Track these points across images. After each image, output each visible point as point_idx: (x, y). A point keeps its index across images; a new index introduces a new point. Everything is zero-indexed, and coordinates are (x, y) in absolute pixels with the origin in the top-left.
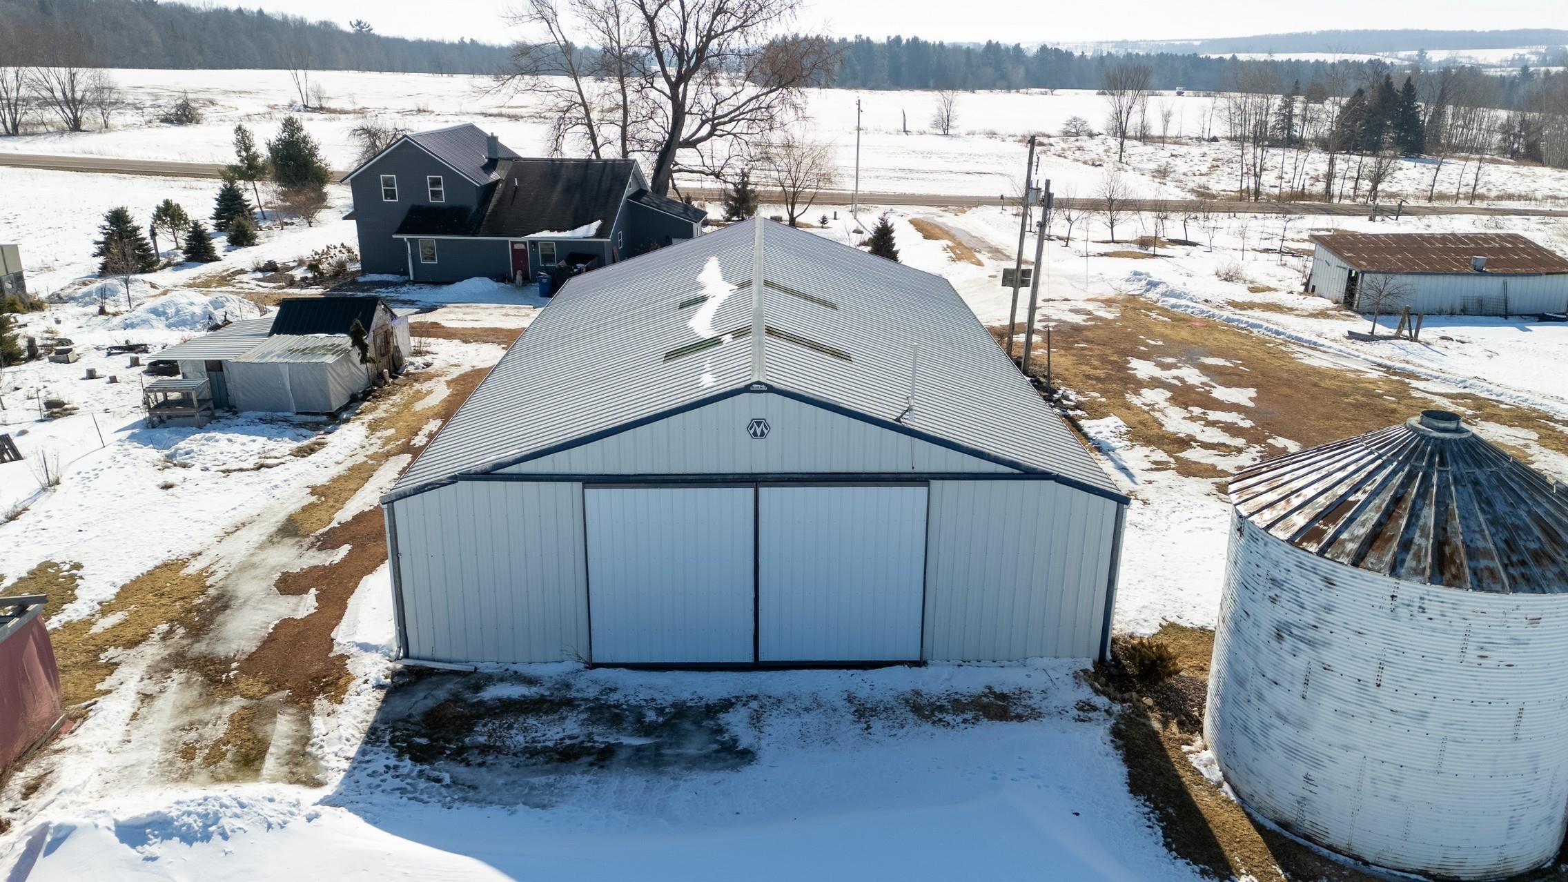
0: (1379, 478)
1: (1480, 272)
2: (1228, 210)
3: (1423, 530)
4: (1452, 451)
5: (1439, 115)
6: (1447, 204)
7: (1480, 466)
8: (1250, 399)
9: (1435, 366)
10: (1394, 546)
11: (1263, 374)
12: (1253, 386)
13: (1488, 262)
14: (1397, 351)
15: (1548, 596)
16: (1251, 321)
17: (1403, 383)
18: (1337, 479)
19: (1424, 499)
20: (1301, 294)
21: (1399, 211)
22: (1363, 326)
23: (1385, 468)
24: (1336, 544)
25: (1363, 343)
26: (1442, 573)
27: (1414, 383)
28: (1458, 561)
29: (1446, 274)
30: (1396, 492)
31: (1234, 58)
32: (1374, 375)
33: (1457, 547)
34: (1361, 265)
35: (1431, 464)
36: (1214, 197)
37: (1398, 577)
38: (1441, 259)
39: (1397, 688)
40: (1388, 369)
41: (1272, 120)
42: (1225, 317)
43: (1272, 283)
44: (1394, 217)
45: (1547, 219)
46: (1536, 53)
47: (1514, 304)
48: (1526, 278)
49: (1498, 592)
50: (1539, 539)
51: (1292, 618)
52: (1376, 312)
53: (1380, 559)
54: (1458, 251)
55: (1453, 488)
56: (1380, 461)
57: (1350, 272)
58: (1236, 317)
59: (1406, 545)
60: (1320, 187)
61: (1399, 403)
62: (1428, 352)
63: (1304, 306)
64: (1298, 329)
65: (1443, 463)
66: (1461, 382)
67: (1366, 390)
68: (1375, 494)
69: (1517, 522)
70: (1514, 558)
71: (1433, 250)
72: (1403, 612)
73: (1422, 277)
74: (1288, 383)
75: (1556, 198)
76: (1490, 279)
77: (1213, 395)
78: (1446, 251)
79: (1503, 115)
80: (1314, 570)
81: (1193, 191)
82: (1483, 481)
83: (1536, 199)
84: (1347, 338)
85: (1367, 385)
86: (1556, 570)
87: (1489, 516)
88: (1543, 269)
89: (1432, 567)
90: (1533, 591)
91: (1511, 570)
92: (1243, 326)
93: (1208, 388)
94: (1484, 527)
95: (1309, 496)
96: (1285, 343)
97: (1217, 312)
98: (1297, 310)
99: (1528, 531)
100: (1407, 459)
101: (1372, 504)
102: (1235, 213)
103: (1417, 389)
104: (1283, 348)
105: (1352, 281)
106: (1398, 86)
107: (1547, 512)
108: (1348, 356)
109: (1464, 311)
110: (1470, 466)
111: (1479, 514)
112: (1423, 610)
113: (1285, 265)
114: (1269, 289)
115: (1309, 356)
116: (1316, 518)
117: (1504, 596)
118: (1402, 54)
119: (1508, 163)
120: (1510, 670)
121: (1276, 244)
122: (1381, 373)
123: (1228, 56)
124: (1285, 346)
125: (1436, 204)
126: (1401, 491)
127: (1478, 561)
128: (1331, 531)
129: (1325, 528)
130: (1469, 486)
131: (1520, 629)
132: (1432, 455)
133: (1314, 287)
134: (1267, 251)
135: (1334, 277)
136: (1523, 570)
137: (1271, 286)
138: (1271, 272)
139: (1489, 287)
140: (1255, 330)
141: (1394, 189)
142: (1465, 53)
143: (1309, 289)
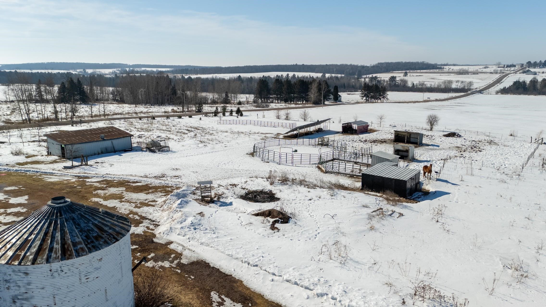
0: (39, 227)
1: (104, 140)
2: (17, 128)
3: (57, 242)
4: (64, 210)
5: (91, 90)
6: (98, 118)
7: (74, 213)
8: (26, 200)
9: (94, 173)
10: (47, 252)
11: (30, 189)
12: (27, 195)
13: (105, 136)
14: (81, 170)
15: (102, 250)
16: (26, 169)
17: (84, 181)
18: (24, 232)
19: (56, 230)
20: (46, 156)
21: (81, 122)
22: (69, 163)
23: (41, 223)
24: (25, 258)
25: (69, 170)
26: (65, 256)
27: (87, 180)
28: (70, 249)
29: (93, 142)
30: (46, 231)
31: (16, 71)
32: (74, 180)
33: (69, 244)
34: (64, 143)
35: (57, 217)
36: (13, 123)
37: (50, 263)
38: (91, 137)
39: (62, 302)
40: (79, 177)
41: (34, 93)
42: (15, 170)
43: (36, 153)
44: (80, 124)
45: (126, 120)
46: (118, 70)
47: (117, 148)
48: (117, 139)
49: (85, 255)
50: (96, 232)
51: (17, 293)
52: (74, 158)
53: (42, 259)
54: (96, 134)
55: (65, 223)
56: (39, 221)
57: (61, 146)
58: (19, 169)
59: (51, 250)
60: (54, 116)
61: (82, 188)
62: (92, 168)
63: (48, 160)
64: (45, 169)
65: (61, 215)
66: (102, 176)
67: (71, 186)
68: (38, 234)
69: (89, 228)
70: (89, 241)
71: (88, 134)
72: (56, 274)
73: (86, 144)
74: (41, 191)
75: (129, 113)
76: (107, 141)
77: (9, 202)
78: (92, 134)
79: (111, 89)
80: (20, 271)
81: (3, 122)
82: (76, 218)
83: (123, 114)
84: (64, 169)
85: (71, 184)
86: (103, 240)
87: (79, 229)
88: (122, 136)
89: (61, 255)
90: (96, 250)
91: (89, 246)
92: (23, 172)
93: (7, 200)
94: (78, 233)
95: (13, 242)
96: (40, 176)
97: (11, 168)
98: (45, 162)
99: (93, 230)
100: (48, 217)
101: (37, 238)
102: (20, 129)
103: (88, 182)
104: (40, 177)
105: (63, 149)
106: (75, 81)
107: (99, 222)
108: (65, 175)
109: (102, 153)
110: (70, 214)
111: (76, 230)
112: (62, 271)
113: (41, 146)
114: (34, 156)
115: (50, 178)
116: (16, 251)
117: (88, 256)
118: (78, 70)
119: (116, 104)
120: (98, 279)
121: (37, 138)
122: (76, 179)
123: (13, 71)
124: (41, 176)
125: (94, 119)
126: (47, 230)
127: (77, 247)
128: (23, 254)
129: (20, 253)
130: (71, 221)
131: (96, 264)
132: (57, 213)
133: (50, 152)
134: (34, 141)
135: (56, 148)
136: (92, 244)
137: (35, 154)
138: (34, 149)
139: (107, 144)
140: (28, 173)
141: (81, 115)
142: (98, 70)
143: (49, 154)
